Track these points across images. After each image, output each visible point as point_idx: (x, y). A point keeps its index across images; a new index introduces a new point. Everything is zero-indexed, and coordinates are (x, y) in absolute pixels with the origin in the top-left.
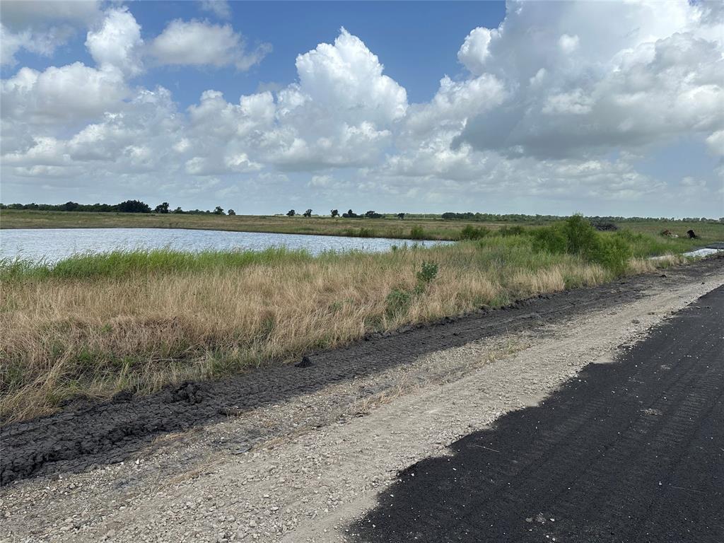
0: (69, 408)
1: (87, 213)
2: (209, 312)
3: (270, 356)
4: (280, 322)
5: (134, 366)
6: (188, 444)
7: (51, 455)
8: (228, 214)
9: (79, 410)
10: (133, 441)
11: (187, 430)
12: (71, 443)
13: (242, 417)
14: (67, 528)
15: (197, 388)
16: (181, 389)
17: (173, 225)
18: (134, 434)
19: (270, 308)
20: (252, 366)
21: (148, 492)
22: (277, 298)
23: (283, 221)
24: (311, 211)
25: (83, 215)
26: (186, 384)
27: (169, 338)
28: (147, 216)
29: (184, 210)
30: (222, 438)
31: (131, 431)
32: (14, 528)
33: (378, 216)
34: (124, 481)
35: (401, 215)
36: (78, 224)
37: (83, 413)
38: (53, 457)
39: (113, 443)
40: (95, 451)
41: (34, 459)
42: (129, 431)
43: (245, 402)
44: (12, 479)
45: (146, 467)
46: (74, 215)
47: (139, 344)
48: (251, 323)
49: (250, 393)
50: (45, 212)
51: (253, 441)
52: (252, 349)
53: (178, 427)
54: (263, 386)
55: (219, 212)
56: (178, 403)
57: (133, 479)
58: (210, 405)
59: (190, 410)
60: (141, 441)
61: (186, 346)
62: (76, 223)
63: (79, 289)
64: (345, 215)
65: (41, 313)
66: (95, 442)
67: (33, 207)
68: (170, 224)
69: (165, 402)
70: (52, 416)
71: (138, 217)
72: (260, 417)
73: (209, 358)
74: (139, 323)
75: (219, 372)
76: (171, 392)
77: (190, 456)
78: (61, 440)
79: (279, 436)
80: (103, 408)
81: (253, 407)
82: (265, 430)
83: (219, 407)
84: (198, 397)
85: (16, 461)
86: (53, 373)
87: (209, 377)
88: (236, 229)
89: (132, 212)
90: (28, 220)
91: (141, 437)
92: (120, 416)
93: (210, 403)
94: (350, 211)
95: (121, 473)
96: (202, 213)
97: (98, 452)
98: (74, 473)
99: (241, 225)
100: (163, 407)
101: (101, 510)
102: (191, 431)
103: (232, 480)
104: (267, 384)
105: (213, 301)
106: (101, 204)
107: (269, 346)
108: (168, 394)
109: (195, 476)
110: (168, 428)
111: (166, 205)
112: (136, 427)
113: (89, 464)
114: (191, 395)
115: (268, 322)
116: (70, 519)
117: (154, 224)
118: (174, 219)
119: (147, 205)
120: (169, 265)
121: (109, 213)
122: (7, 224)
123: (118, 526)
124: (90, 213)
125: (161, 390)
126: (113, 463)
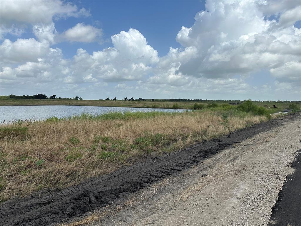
24: (116, 98)
29: (62, 98)
33: (144, 100)
35: (153, 100)
94: (132, 98)
111: (54, 96)
118: (58, 102)
119: (46, 96)
121: (29, 99)
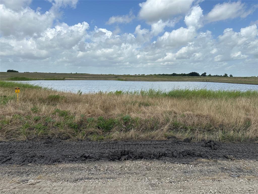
0: (170, 139)
1: (178, 76)
2: (221, 115)
3: (248, 138)
4: (253, 124)
5: (192, 130)
6: (211, 165)
7: (164, 154)
8: (229, 76)
9: (173, 141)
10: (190, 157)
11: (210, 159)
12: (170, 152)
13: (234, 161)
14: (168, 181)
15: (215, 144)
16: (208, 142)
17: (208, 81)
18: (190, 155)
19: (249, 117)
20: (239, 140)
21: (195, 179)
22: (252, 112)
23: (256, 79)
25: (177, 77)
26: (210, 141)
27: (205, 122)
28: (198, 77)
29: (212, 75)
30: (225, 167)
31: (190, 154)
32: (153, 175)
34: (186, 171)
36: (176, 80)
37: (174, 143)
38: (165, 155)
39: (183, 156)
40: (178, 157)
41: (160, 154)
42: (189, 153)
43: (236, 155)
44: (153, 158)
45: (194, 169)
46: (175, 77)
47: (194, 123)
48: (239, 122)
49: (238, 152)
50: (166, 76)
51: (240, 173)
52: (239, 133)
53: (207, 157)
54: (245, 150)
55: (226, 76)
56: (207, 148)
57: (189, 172)
58: (220, 152)
59: (212, 152)
60: (193, 158)
61: (211, 126)
62: (175, 79)
63: (175, 101)
65: (164, 107)
66: (178, 154)
67: (164, 75)
68: (206, 80)
69: (202, 146)
70: (165, 141)
71: (195, 78)
72: (243, 163)
73: (220, 133)
74: (194, 115)
75: (224, 140)
76: (205, 143)
77: (211, 170)
78: (167, 150)
79: (253, 176)
80: (180, 142)
81: (240, 158)
82: (246, 170)
83: (224, 154)
84: (215, 147)
85: (155, 153)
86: (166, 127)
87: (220, 141)
88: (233, 82)
89: (193, 76)
90: (162, 79)
91: (193, 157)
92: (186, 147)
93: (220, 151)
95: (186, 168)
96: (219, 76)
97: (178, 158)
98: (171, 163)
99: (235, 81)
100: (201, 148)
101: (178, 179)
102: (212, 161)
103: (230, 188)
104: (246, 150)
105: (222, 110)
106: (183, 74)
107: (248, 133)
108: (203, 143)
109: (214, 180)
110: (203, 156)
111: (205, 73)
112: (191, 152)
113: (176, 161)
114: (212, 146)
115: (247, 123)
116: (168, 179)
117: (201, 80)
118: (208, 78)
119: (198, 74)
120: (205, 95)
121: (185, 77)
122: (157, 80)
123: (184, 188)
124: (179, 76)
125: (201, 141)
126: (183, 163)
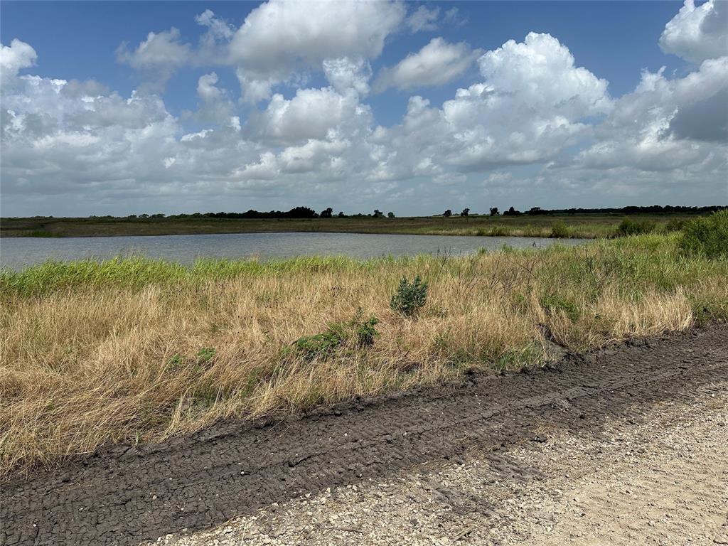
8: (387, 216)
24: (469, 210)
28: (314, 221)
29: (345, 215)
64: (506, 213)
89: (301, 218)
94: (512, 209)
96: (362, 216)
106: (276, 211)
111: (330, 210)
119: (314, 211)
121: (282, 220)
